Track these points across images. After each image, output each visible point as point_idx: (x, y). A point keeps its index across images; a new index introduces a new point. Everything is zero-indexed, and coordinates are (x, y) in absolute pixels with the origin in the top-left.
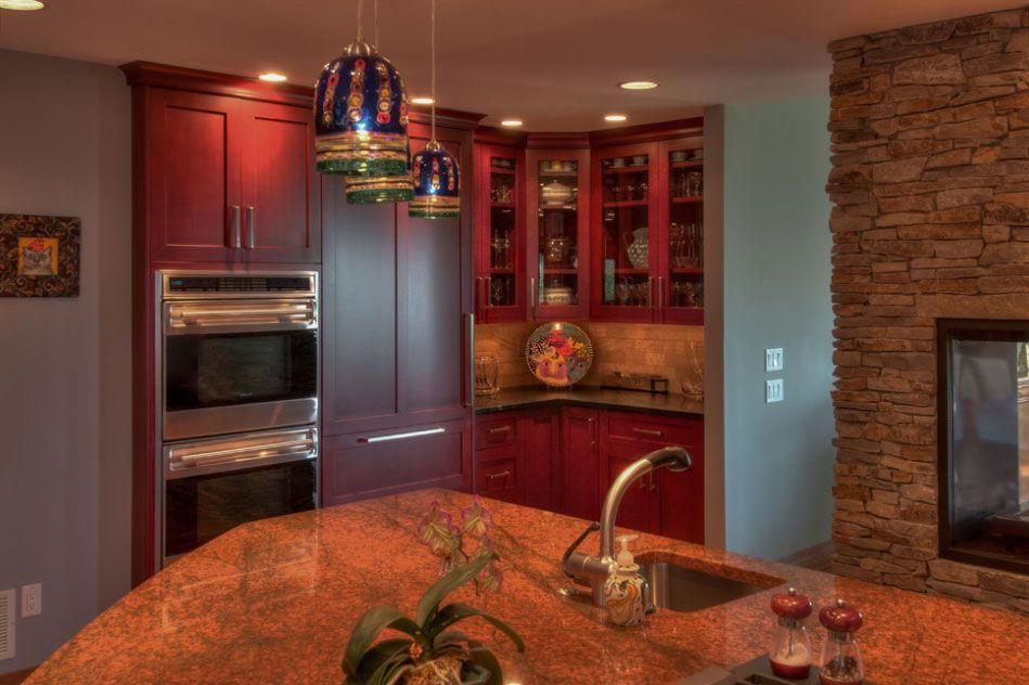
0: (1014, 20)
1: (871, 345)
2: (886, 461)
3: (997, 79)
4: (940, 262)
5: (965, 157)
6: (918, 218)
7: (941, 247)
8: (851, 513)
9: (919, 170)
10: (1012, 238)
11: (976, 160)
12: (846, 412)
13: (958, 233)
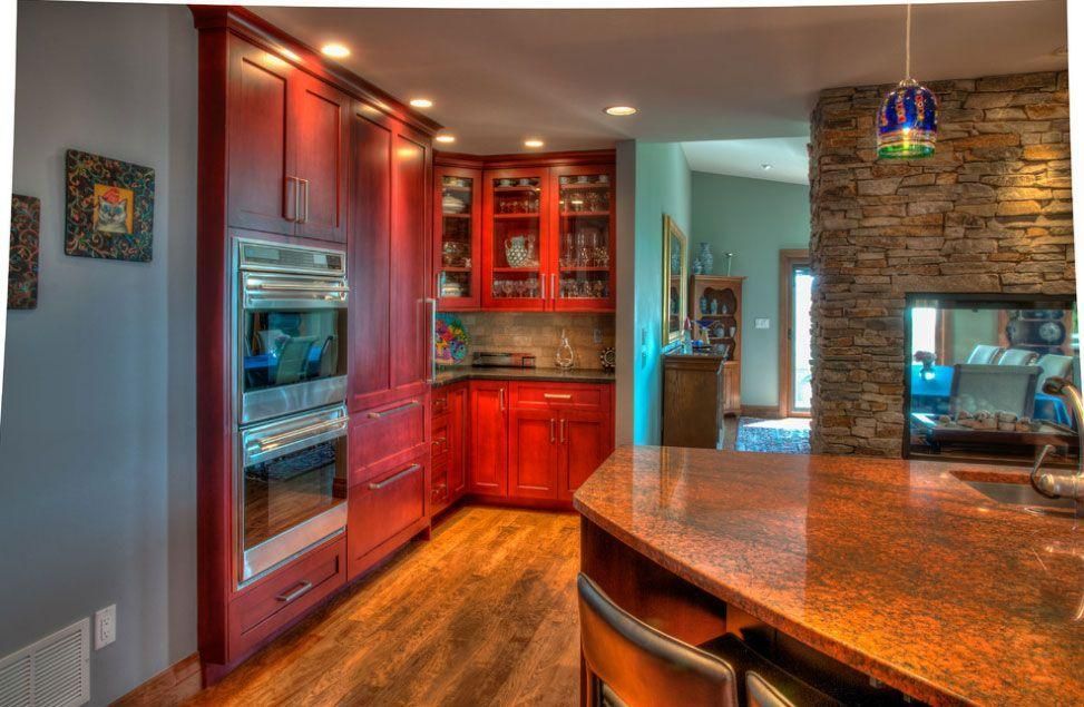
0: (970, 86)
1: (857, 313)
2: (867, 397)
3: (957, 126)
4: (911, 253)
5: (932, 179)
6: (895, 221)
7: (912, 242)
8: (838, 438)
9: (896, 186)
10: (965, 237)
11: (939, 182)
12: (837, 363)
13: (925, 233)
